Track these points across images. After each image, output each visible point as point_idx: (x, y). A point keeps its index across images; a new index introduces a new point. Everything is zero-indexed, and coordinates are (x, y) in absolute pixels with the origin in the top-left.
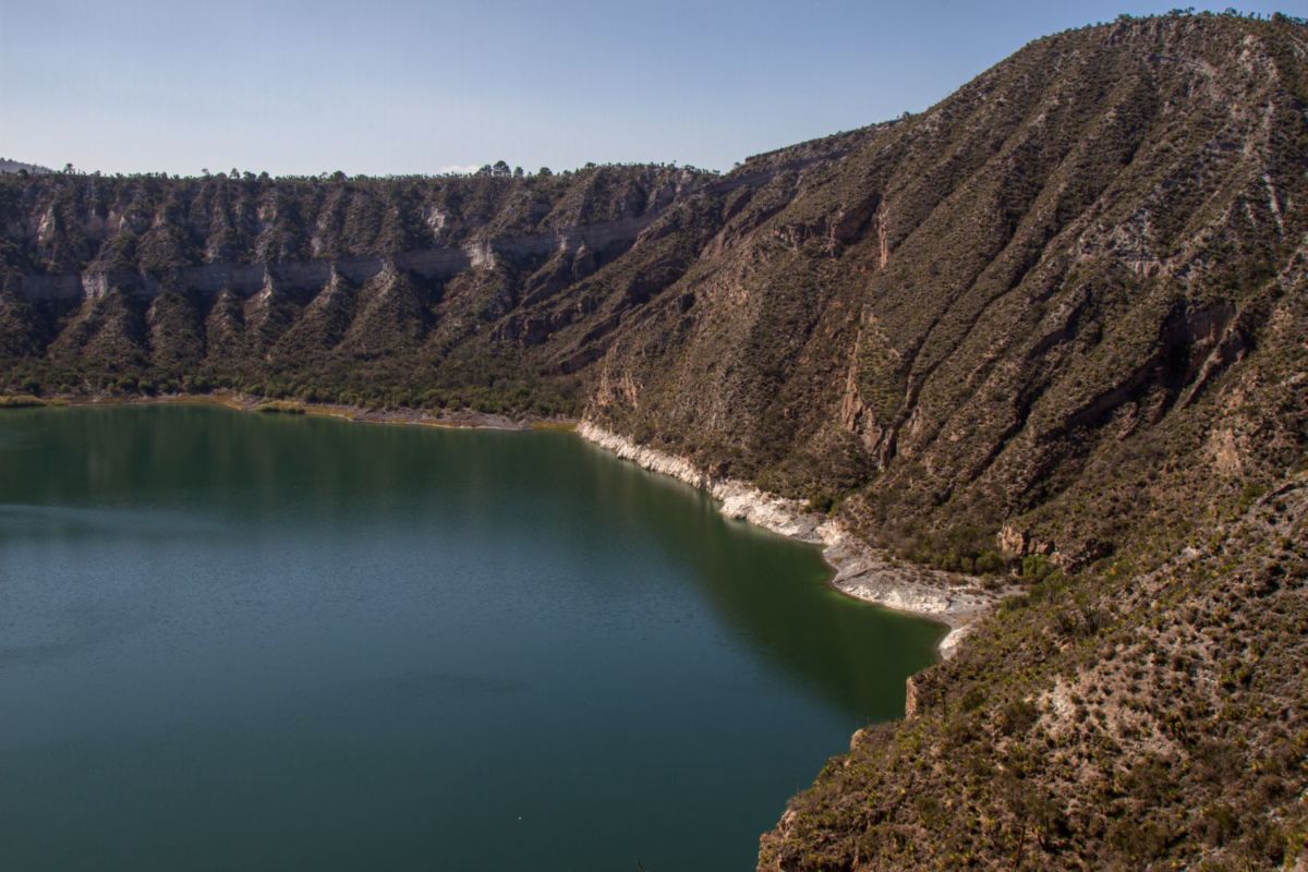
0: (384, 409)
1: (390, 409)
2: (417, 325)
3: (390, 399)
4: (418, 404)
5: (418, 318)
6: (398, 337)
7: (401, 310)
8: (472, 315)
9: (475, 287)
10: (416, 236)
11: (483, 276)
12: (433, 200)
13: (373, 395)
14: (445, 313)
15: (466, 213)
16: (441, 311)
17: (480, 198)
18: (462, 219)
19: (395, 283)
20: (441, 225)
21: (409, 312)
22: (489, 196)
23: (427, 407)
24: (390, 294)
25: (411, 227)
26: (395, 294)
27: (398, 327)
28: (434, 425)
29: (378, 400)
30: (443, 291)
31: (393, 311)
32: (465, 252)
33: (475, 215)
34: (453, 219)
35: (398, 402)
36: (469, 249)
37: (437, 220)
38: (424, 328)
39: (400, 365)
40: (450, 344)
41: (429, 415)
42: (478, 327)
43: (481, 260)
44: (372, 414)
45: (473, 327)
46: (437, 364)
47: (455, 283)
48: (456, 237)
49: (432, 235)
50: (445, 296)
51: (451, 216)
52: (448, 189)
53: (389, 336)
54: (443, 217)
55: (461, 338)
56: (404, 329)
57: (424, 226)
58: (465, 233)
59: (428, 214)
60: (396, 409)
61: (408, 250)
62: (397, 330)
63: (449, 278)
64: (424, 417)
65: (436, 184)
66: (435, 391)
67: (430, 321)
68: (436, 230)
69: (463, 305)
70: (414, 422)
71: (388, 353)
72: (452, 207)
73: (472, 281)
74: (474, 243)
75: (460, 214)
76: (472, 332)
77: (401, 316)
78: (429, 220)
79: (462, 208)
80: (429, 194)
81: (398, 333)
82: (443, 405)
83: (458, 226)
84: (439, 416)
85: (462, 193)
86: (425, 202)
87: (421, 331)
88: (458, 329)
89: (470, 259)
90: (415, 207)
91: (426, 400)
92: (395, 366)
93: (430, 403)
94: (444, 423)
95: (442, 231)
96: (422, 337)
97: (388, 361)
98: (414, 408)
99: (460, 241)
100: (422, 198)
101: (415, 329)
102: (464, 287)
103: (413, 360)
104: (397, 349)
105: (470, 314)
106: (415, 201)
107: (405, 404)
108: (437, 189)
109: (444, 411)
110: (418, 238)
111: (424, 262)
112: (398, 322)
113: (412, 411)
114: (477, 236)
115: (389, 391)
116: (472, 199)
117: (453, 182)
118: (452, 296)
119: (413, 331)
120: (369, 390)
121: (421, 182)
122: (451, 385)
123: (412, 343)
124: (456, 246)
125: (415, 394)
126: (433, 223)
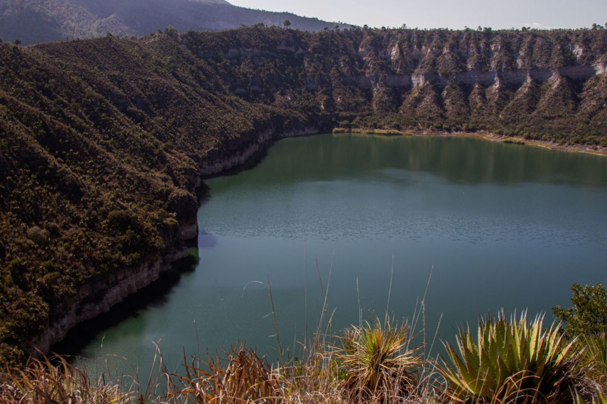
0: (566, 144)
1: (569, 144)
2: (572, 103)
3: (569, 139)
4: (584, 142)
5: (572, 100)
6: (564, 109)
7: (564, 96)
8: (601, 99)
9: (601, 85)
10: (569, 59)
11: (605, 79)
12: (576, 41)
13: (560, 137)
14: (584, 97)
15: (593, 48)
16: (582, 97)
17: (600, 40)
18: (591, 51)
19: (560, 82)
20: (580, 53)
21: (568, 97)
22: (604, 39)
23: (588, 144)
24: (558, 88)
25: (566, 55)
26: (561, 87)
27: (563, 103)
28: (594, 153)
29: (563, 139)
30: (582, 87)
31: (560, 96)
32: (593, 68)
33: (598, 49)
34: (587, 51)
35: (573, 141)
36: (596, 66)
37: (578, 51)
38: (576, 105)
39: (568, 122)
40: (592, 113)
41: (590, 148)
42: (605, 105)
43: (603, 71)
44: (561, 147)
45: (602, 105)
46: (588, 123)
47: (588, 83)
48: (588, 59)
49: (576, 59)
50: (583, 89)
51: (585, 49)
52: (584, 36)
53: (560, 108)
54: (582, 50)
55: (597, 110)
56: (566, 105)
57: (572, 54)
58: (593, 58)
59: (573, 48)
60: (573, 145)
61: (565, 66)
62: (563, 105)
63: (584, 80)
64: (588, 149)
65: (577, 33)
66: (593, 137)
67: (578, 101)
68: (578, 56)
69: (594, 94)
70: (583, 151)
71: (560, 116)
72: (586, 45)
73: (598, 82)
74: (598, 63)
75: (590, 48)
76: (601, 108)
77: (564, 99)
78: (574, 51)
79: (590, 46)
80: (573, 38)
81: (564, 107)
82: (597, 143)
83: (589, 54)
84: (596, 149)
85: (590, 37)
86: (572, 42)
87: (574, 106)
88: (594, 106)
89: (595, 71)
90: (566, 45)
91: (588, 141)
92: (566, 123)
93: (590, 142)
94: (599, 153)
95: (581, 56)
96: (575, 109)
97: (561, 120)
98: (582, 145)
99: (591, 62)
100: (570, 40)
101: (571, 105)
102: (594, 85)
103: (575, 120)
104: (564, 115)
105: (600, 99)
106: (566, 42)
107: (577, 142)
108: (578, 35)
109: (598, 147)
110: (570, 61)
111: (573, 72)
112: (563, 101)
113: (581, 146)
114: (600, 59)
115: (568, 136)
116: (596, 41)
117: (585, 32)
118: (587, 89)
119: (571, 106)
120: (558, 135)
121: (570, 32)
122: (599, 134)
123: (571, 112)
124: (588, 64)
125: (582, 138)
126: (576, 53)
